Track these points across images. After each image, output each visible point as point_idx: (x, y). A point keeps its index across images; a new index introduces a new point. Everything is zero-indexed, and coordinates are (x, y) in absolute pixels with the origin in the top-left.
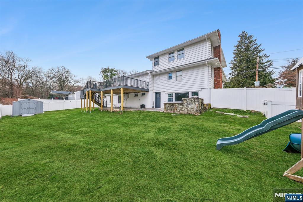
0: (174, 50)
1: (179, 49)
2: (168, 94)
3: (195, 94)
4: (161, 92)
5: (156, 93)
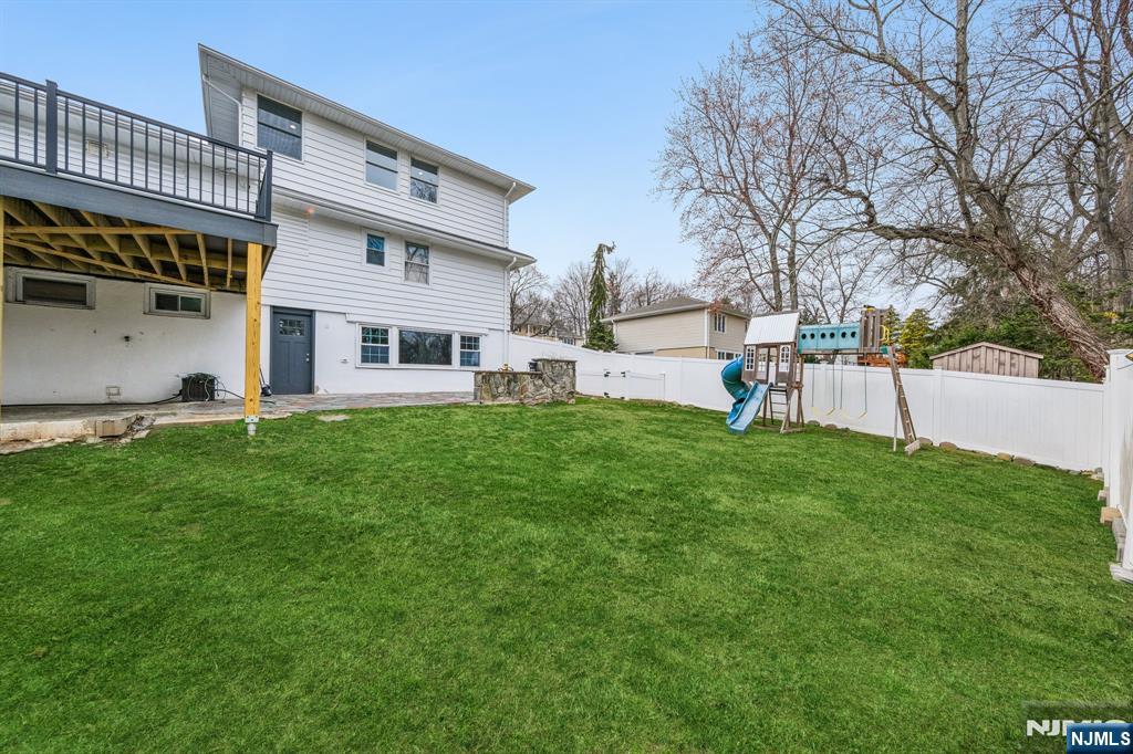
0: (399, 148)
1: (420, 156)
2: (363, 329)
3: (470, 342)
4: (317, 314)
5: (274, 313)
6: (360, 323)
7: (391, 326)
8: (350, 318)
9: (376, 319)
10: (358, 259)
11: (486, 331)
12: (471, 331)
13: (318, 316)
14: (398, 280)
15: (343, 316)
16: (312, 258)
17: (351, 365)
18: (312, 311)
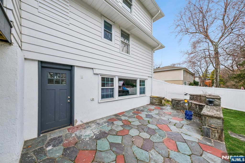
2: (102, 78)
3: (142, 82)
4: (76, 68)
5: (42, 67)
6: (101, 75)
7: (115, 76)
8: (96, 71)
9: (108, 73)
10: (99, 34)
11: (147, 78)
12: (143, 77)
13: (76, 70)
14: (118, 50)
15: (91, 70)
16: (71, 27)
17: (96, 101)
18: (72, 66)
